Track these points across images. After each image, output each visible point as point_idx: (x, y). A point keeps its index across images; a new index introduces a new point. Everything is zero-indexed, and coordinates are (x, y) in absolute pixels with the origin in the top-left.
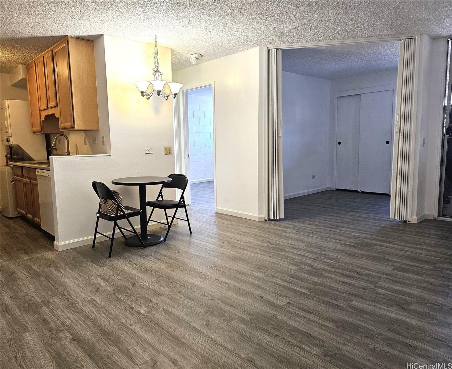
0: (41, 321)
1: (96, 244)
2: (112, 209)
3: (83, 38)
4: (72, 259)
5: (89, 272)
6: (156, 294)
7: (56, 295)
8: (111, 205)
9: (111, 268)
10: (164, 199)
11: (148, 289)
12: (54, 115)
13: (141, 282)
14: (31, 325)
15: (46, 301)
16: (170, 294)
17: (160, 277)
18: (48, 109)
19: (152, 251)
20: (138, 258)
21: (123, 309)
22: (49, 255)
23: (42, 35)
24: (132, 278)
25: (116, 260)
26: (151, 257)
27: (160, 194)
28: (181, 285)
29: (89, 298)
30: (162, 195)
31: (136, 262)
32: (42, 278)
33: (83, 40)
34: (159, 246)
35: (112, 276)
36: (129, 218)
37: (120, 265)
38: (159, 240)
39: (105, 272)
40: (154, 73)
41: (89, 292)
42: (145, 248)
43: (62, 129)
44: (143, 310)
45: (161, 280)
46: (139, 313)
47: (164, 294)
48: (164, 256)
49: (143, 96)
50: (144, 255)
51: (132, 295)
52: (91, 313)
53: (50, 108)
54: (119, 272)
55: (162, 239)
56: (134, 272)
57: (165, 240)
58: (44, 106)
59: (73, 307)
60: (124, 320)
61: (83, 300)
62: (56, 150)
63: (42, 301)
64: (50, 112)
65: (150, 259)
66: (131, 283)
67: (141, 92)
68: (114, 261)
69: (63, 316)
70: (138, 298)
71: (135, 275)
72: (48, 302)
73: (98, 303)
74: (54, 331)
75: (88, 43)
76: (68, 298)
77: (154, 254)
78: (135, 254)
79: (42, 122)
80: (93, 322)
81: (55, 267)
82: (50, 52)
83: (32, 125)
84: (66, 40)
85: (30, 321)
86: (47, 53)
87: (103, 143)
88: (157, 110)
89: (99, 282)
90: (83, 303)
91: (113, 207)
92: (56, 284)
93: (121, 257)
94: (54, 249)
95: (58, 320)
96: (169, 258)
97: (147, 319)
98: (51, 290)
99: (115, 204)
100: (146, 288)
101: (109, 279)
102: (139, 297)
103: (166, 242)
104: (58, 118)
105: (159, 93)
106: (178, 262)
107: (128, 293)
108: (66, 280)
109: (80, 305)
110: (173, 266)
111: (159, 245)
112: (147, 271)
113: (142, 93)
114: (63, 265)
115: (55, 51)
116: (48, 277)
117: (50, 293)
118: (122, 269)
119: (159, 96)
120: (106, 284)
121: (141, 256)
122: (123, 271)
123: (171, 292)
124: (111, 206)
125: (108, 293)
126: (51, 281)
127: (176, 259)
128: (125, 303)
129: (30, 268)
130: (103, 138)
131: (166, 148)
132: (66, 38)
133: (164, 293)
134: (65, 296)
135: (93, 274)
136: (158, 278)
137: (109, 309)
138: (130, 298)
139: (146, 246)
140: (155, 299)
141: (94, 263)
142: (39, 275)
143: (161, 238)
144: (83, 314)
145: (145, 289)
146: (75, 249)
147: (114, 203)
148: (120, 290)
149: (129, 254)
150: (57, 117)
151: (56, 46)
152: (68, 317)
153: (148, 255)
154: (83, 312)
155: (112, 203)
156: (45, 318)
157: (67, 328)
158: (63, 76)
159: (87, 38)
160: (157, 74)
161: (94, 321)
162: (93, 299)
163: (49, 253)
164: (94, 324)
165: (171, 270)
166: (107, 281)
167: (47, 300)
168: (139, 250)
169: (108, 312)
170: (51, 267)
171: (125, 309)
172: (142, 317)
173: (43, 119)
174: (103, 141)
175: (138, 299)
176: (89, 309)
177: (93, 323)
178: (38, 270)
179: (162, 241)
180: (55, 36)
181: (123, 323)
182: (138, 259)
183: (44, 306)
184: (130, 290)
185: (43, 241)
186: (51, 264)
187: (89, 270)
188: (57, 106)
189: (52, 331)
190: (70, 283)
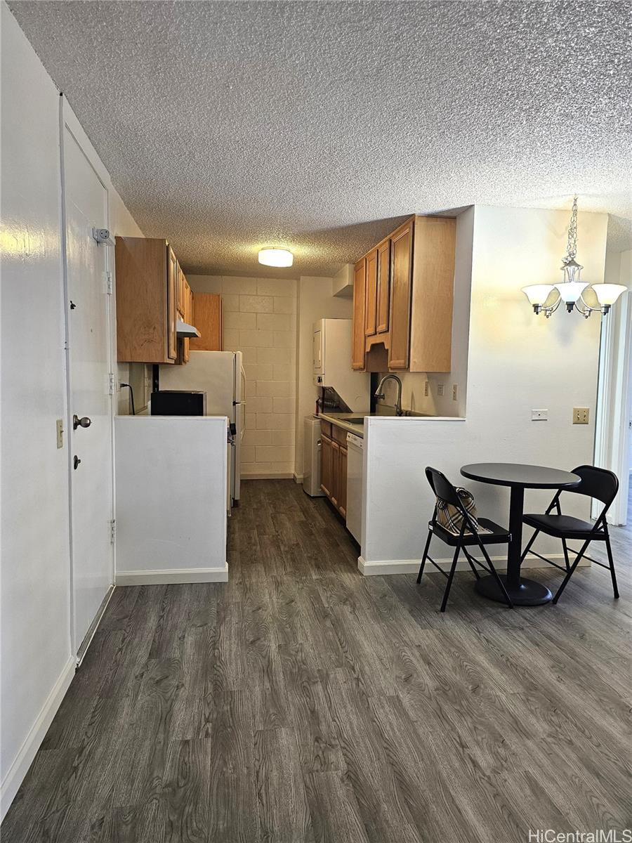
0: (309, 712)
1: (424, 576)
2: (454, 522)
3: (440, 214)
4: (381, 598)
5: (402, 634)
6: (517, 729)
7: (341, 665)
8: (454, 516)
9: (441, 636)
10: (562, 514)
11: (503, 711)
12: (383, 344)
13: (492, 689)
14: (292, 715)
15: (325, 672)
16: (549, 740)
17: (532, 688)
18: (376, 334)
19: (527, 620)
20: (496, 628)
21: (447, 740)
22: (348, 579)
23: (375, 219)
24: (475, 672)
25: (453, 621)
26: (520, 633)
27: (555, 503)
28: (576, 726)
29: (391, 693)
30: (558, 506)
31: (490, 637)
32: (328, 623)
33: (438, 219)
34: (541, 612)
35: (440, 656)
36: (484, 545)
37: (458, 635)
38: (543, 597)
39: (429, 641)
40: (565, 268)
41: (394, 677)
42: (511, 607)
43: (392, 369)
44: (485, 760)
45: (532, 695)
46: (475, 763)
47: (534, 736)
48: (550, 638)
49: (537, 313)
50: (508, 624)
51: (470, 713)
52: (388, 728)
53: (380, 333)
54: (453, 650)
55: (550, 596)
56: (482, 659)
57: (555, 601)
58: (370, 331)
59: (362, 701)
60: (444, 769)
61: (381, 693)
62: (384, 399)
63: (319, 670)
64: (377, 339)
65: (517, 638)
66: (472, 683)
67: (534, 305)
68: (448, 622)
69: (342, 714)
70: (480, 724)
71: (482, 667)
72: (328, 675)
73: (404, 710)
74: (323, 742)
75: (446, 222)
76: (358, 679)
77: (527, 627)
78: (489, 617)
79: (367, 354)
80: (387, 748)
81: (351, 607)
82: (387, 243)
83: (354, 358)
84: (411, 223)
85: (293, 705)
86: (383, 244)
87: (454, 396)
88: (565, 336)
89: (415, 661)
90: (379, 698)
91: (457, 518)
92: (347, 642)
93: (464, 616)
94: (358, 570)
95: (334, 720)
96: (559, 644)
97: (488, 785)
98: (336, 651)
99: (461, 514)
100: (499, 706)
101: (433, 661)
102: (482, 723)
103: (559, 605)
104: (388, 350)
105: (570, 306)
106: (577, 662)
107: (461, 705)
108: (363, 639)
109: (373, 701)
110: (566, 669)
111: (541, 608)
112: (507, 664)
113: (536, 307)
114: (365, 605)
115: (394, 241)
116: (337, 624)
117: (333, 657)
118: (459, 645)
119: (570, 311)
120: (425, 670)
121: (500, 624)
122: (461, 649)
123: (550, 735)
124: (454, 518)
125: (426, 691)
126: (340, 634)
127: (573, 655)
128: (454, 729)
129: (318, 598)
130: (455, 387)
131: (577, 412)
132: (411, 218)
133: (534, 732)
134: (354, 671)
135: (407, 640)
136: (527, 688)
137: (421, 731)
138: (463, 719)
139: (514, 604)
140: (513, 740)
141: (413, 616)
142: (326, 616)
143: (547, 593)
144: (374, 724)
145: (497, 708)
146: (388, 578)
147: (459, 512)
148: (447, 693)
149: (479, 614)
150: (386, 348)
151: (397, 233)
152: (349, 719)
153: (515, 627)
154: (376, 720)
155: (456, 511)
156: (316, 708)
157: (343, 744)
158: (401, 282)
159: (445, 214)
160: (571, 269)
161: (389, 748)
162: (398, 696)
163: (349, 574)
164: (388, 755)
165: (559, 679)
166: (429, 664)
167: (327, 671)
168: (500, 610)
169: (418, 736)
170: (347, 605)
171: (449, 744)
172: (480, 778)
173: (368, 349)
174: (454, 393)
175: (480, 727)
176: (386, 715)
177: (387, 751)
178: (326, 606)
179: (548, 601)
180: (395, 218)
181: (439, 773)
182: (494, 632)
183: (319, 683)
184: (467, 700)
185: (345, 548)
186: (347, 597)
187: (404, 630)
188: (388, 331)
189: (320, 741)
190: (368, 648)
